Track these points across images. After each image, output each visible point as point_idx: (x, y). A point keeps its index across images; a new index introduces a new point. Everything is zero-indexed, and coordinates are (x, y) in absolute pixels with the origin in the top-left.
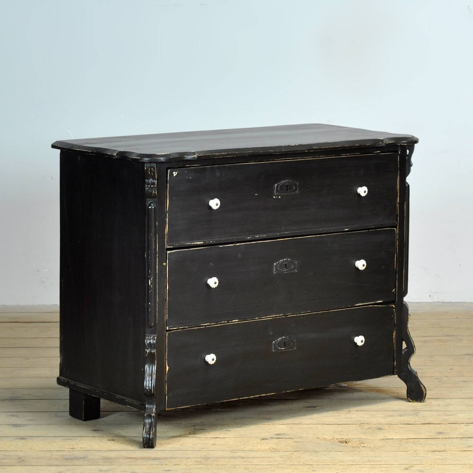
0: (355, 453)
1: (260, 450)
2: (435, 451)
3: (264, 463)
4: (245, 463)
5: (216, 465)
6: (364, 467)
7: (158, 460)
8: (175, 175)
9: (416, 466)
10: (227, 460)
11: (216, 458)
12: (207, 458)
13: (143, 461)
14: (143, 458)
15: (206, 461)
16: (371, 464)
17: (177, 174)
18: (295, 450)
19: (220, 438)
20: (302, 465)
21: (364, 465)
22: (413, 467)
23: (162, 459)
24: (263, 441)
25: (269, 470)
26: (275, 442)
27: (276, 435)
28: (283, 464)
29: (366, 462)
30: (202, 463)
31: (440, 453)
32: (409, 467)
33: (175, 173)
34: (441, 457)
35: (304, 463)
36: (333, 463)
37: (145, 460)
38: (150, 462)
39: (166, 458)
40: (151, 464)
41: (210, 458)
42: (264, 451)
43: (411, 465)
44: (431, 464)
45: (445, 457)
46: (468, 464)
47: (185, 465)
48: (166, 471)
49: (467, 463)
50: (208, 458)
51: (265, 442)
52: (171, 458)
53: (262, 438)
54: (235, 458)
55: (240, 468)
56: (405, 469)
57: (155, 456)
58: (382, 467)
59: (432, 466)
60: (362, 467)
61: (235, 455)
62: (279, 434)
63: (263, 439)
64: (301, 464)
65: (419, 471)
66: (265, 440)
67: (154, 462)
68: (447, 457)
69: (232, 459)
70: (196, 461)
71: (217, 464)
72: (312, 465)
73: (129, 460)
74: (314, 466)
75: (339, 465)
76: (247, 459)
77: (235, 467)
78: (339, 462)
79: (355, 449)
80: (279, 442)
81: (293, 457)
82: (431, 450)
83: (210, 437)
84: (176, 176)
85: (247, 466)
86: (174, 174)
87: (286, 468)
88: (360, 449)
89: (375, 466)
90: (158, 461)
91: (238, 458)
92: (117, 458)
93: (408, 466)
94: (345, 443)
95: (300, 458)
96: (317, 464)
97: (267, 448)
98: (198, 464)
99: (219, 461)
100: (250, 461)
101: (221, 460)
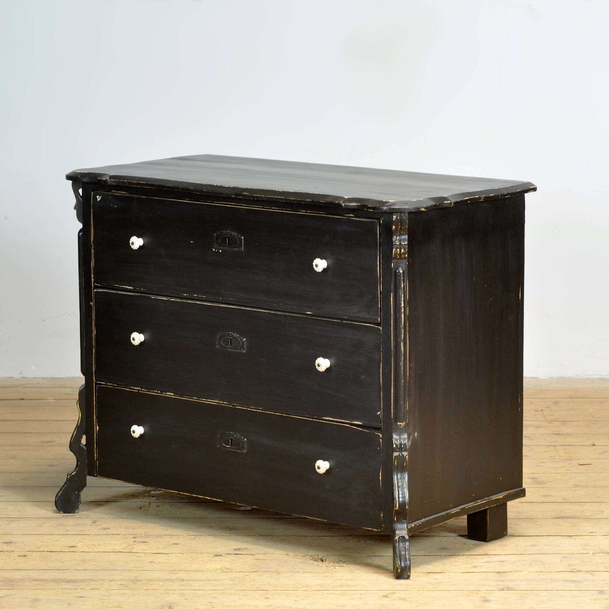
0: (327, 574)
1: (209, 570)
2: (430, 573)
3: (207, 588)
4: (183, 588)
5: (145, 590)
6: (333, 594)
7: (74, 582)
9: (398, 593)
10: (161, 583)
11: (149, 580)
12: (136, 581)
13: (55, 584)
14: (55, 581)
15: (134, 584)
16: (343, 589)
18: (252, 570)
19: (163, 553)
20: (256, 590)
21: (333, 591)
22: (395, 594)
23: (78, 582)
24: (216, 558)
25: (209, 598)
26: (230, 560)
27: (235, 550)
28: (231, 589)
30: (128, 587)
31: (435, 576)
32: (389, 594)
34: (435, 581)
35: (258, 588)
36: (295, 588)
37: (56, 583)
38: (63, 585)
39: (84, 581)
40: (62, 589)
41: (141, 580)
42: (213, 571)
43: (392, 592)
44: (419, 590)
45: (439, 581)
46: (466, 590)
47: (106, 589)
48: (78, 597)
49: (464, 589)
50: (138, 581)
51: (218, 560)
52: (91, 580)
53: (216, 554)
54: (172, 580)
55: (174, 593)
56: (384, 596)
57: (71, 578)
58: (355, 594)
59: (420, 592)
60: (330, 594)
61: (174, 577)
62: (238, 549)
63: (217, 556)
64: (253, 589)
65: (400, 599)
66: (219, 557)
67: (68, 586)
68: (442, 581)
69: (168, 581)
70: (121, 584)
71: (147, 589)
72: (267, 590)
73: (36, 583)
74: (269, 592)
75: (302, 590)
76: (187, 582)
77: (168, 593)
78: (303, 587)
79: (329, 569)
80: (236, 560)
81: (247, 579)
82: (425, 571)
83: (150, 552)
85: (183, 591)
87: (233, 595)
88: (335, 570)
89: (347, 592)
90: (73, 584)
91: (176, 581)
92: (23, 580)
93: (389, 592)
94: (320, 560)
95: (255, 581)
96: (274, 589)
97: (218, 567)
98: (123, 588)
99: (150, 584)
100: (190, 585)
101: (153, 583)
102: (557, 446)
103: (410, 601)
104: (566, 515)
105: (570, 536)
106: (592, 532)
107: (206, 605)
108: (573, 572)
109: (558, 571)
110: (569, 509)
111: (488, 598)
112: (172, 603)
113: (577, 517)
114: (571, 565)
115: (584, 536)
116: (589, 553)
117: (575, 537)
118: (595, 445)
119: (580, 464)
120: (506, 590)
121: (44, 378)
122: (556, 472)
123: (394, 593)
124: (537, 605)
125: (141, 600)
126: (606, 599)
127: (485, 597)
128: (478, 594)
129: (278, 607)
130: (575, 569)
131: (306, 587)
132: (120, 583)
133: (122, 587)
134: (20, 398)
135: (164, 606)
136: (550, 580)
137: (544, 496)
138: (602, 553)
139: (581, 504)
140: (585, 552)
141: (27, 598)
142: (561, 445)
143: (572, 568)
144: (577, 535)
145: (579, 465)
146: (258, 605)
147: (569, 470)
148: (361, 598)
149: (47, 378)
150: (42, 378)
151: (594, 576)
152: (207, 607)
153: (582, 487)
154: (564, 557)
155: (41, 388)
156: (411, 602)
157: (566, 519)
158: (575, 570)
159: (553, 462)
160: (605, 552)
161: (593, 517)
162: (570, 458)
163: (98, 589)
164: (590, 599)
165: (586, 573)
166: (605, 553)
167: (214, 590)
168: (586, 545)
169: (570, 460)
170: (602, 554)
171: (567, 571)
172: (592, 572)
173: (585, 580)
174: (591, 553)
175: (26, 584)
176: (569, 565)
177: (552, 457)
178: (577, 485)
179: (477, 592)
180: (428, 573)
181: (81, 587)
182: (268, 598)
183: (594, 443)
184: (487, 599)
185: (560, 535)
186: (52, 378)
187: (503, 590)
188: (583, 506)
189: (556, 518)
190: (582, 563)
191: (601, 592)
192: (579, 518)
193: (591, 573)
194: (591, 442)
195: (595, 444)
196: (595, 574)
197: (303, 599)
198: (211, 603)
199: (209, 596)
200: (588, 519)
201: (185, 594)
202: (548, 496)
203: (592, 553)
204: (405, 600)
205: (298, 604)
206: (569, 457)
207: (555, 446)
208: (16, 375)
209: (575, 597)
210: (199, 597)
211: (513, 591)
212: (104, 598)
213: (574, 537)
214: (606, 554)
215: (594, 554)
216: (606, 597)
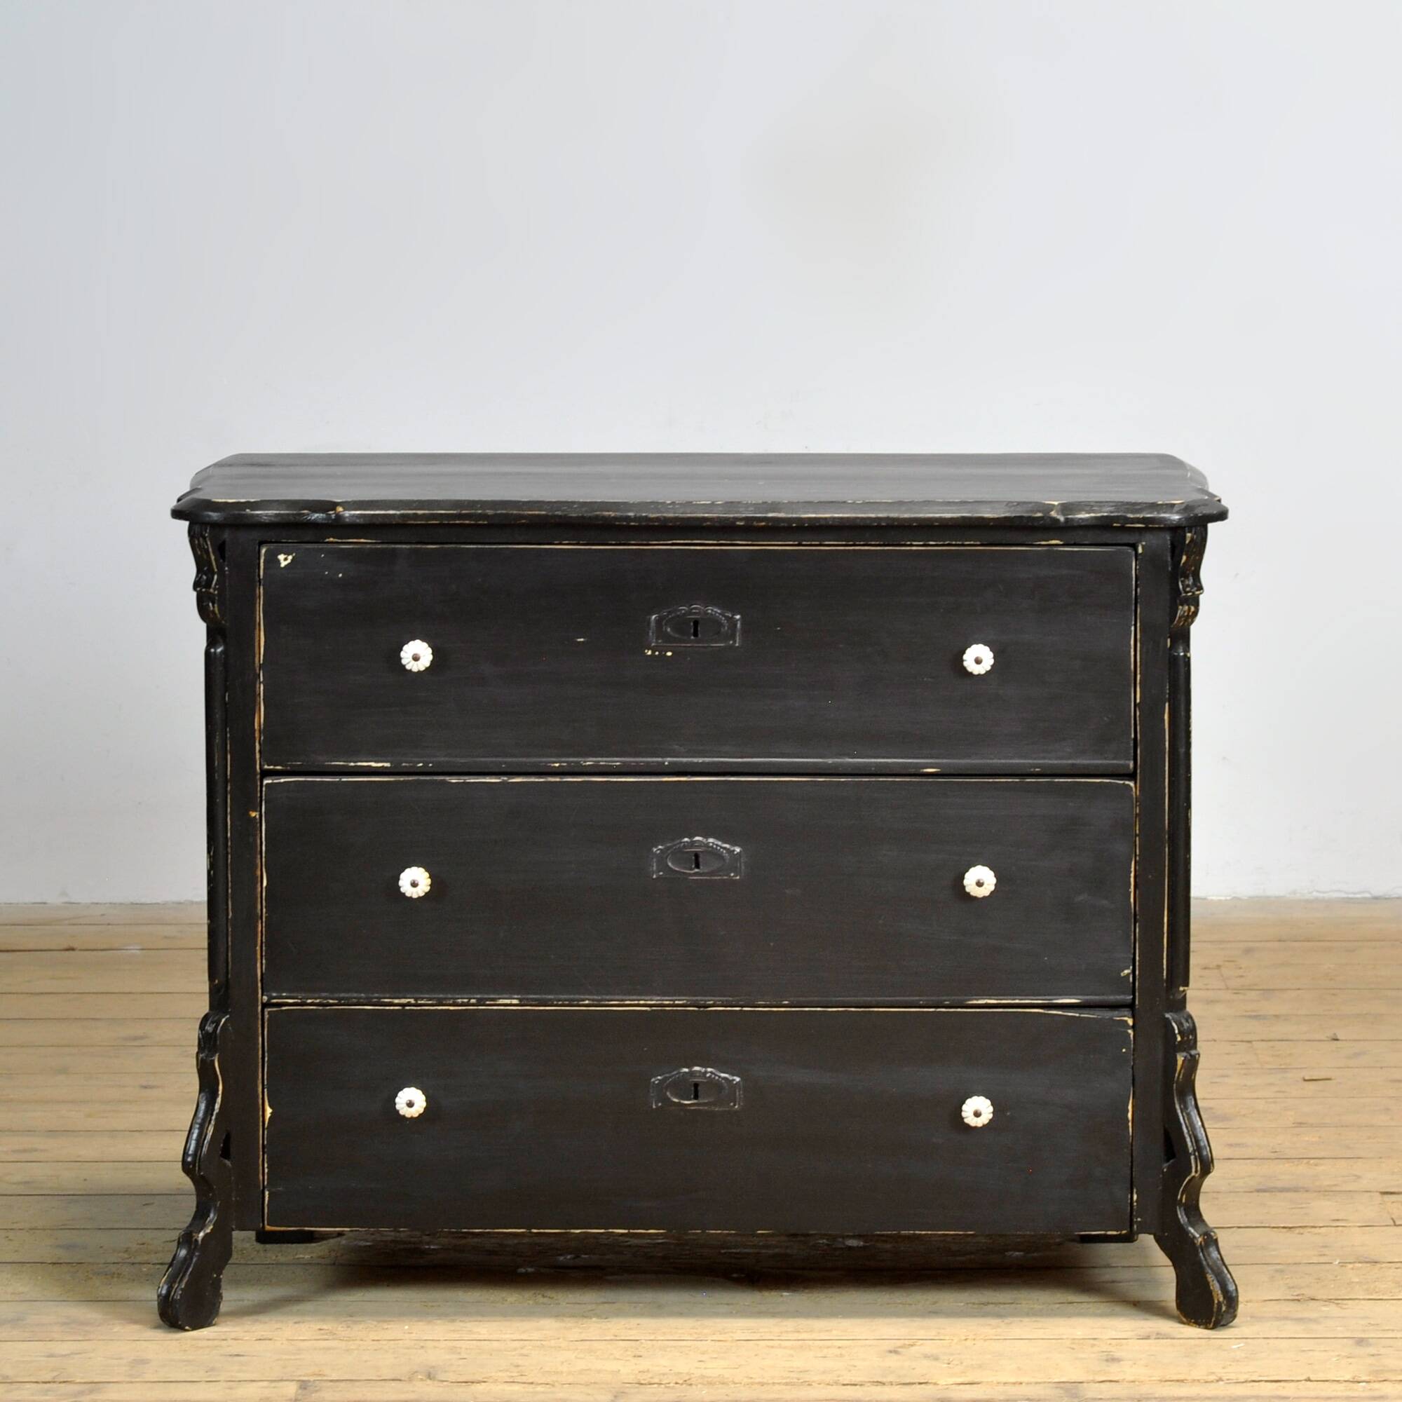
4: (456, 1336)
5: (373, 1340)
6: (780, 1347)
8: (283, 564)
9: (922, 1344)
10: (407, 1327)
15: (349, 1329)
16: (801, 1338)
17: (292, 560)
20: (611, 1340)
21: (779, 1342)
22: (913, 1348)
25: (514, 1356)
28: (559, 1339)
29: (787, 1332)
30: (335, 1334)
31: (1000, 1309)
32: (900, 1347)
33: (286, 559)
35: (616, 1336)
36: (696, 1336)
43: (907, 1342)
44: (966, 1340)
46: (1067, 1339)
47: (288, 1340)
49: (1064, 1337)
50: (355, 1322)
55: (435, 1347)
56: (891, 1352)
58: (828, 1347)
59: (969, 1343)
60: (772, 1347)
64: (609, 1337)
65: (926, 1356)
70: (320, 1329)
71: (376, 1338)
72: (637, 1340)
74: (642, 1343)
75: (712, 1340)
76: (462, 1324)
77: (422, 1347)
78: (714, 1334)
81: (592, 1318)
82: (976, 1301)
84: (286, 566)
85: (455, 1343)
86: (282, 561)
87: (564, 1350)
88: (781, 1299)
89: (811, 1342)
93: (902, 1342)
96: (651, 1338)
98: (326, 1337)
99: (383, 1329)
100: (470, 1331)
101: (389, 1326)
102: (1255, 1041)
103: (946, 1361)
104: (1279, 1184)
105: (1290, 1228)
106: (1338, 1220)
107: (507, 1371)
108: (1299, 1300)
109: (1267, 1299)
110: (1285, 1173)
111: (1117, 1355)
112: (433, 1367)
113: (1303, 1188)
114: (1293, 1287)
115: (1320, 1227)
116: (1331, 1263)
117: (1302, 1230)
118: (1337, 1040)
119: (1306, 1078)
120: (1156, 1339)
121: (115, 904)
122: (1255, 1095)
123: (912, 1345)
124: (1224, 1368)
125: (366, 1361)
126: (1373, 1355)
127: (1110, 1352)
128: (1093, 1346)
129: (664, 1374)
130: (1303, 1294)
131: (721, 1334)
132: (319, 1327)
133: (323, 1334)
134: (65, 946)
135: (416, 1372)
136: (1249, 1319)
137: (1231, 1145)
138: (1359, 1262)
139: (1312, 1161)
140: (1322, 1260)
141: (120, 1359)
142: (1263, 1040)
143: (1295, 1294)
144: (1306, 1227)
145: (1305, 1080)
146: (619, 1371)
147: (1283, 1092)
148: (841, 1355)
149: (121, 904)
150: (110, 903)
151: (1345, 1309)
152: (508, 1373)
153: (1312, 1126)
154: (1277, 1271)
155: (109, 924)
156: (949, 1364)
157: (1278, 1194)
158: (1304, 1297)
159: (1245, 1074)
160: (1367, 1260)
161: (1338, 1189)
162: (1283, 1067)
163: (270, 1340)
164: (1338, 1356)
165: (1327, 1303)
166: (1367, 1262)
167: (522, 1340)
168: (1326, 1247)
169: (1285, 1070)
170: (1360, 1265)
171: (1285, 1300)
172: (1340, 1302)
173: (1326, 1317)
174: (1337, 1263)
175: (115, 1330)
176: (1290, 1288)
177: (1244, 1064)
178: (1300, 1123)
179: (1092, 1342)
180: (983, 1304)
181: (233, 1335)
182: (640, 1356)
183: (1335, 1034)
184: (1112, 1355)
185: (1267, 1225)
186: (132, 904)
187: (1148, 1338)
188: (1316, 1165)
189: (1258, 1191)
190: (1317, 1283)
191: (1360, 1342)
192: (1307, 1191)
193: (1338, 1304)
194: (1330, 1034)
195: (1339, 1037)
196: (1345, 1304)
197: (716, 1358)
198: (518, 1366)
199: (514, 1353)
200: (1326, 1192)
201: (461, 1348)
202: (1238, 1145)
203: (1339, 1263)
204: (936, 1359)
205: (705, 1368)
206: (1281, 1065)
207: (1249, 1042)
208: (54, 899)
209: (1304, 1351)
210: (491, 1355)
211: (1169, 1340)
212: (284, 1357)
213: (1297, 1231)
214: (1368, 1265)
215: (1343, 1264)
216: (1372, 1350)
